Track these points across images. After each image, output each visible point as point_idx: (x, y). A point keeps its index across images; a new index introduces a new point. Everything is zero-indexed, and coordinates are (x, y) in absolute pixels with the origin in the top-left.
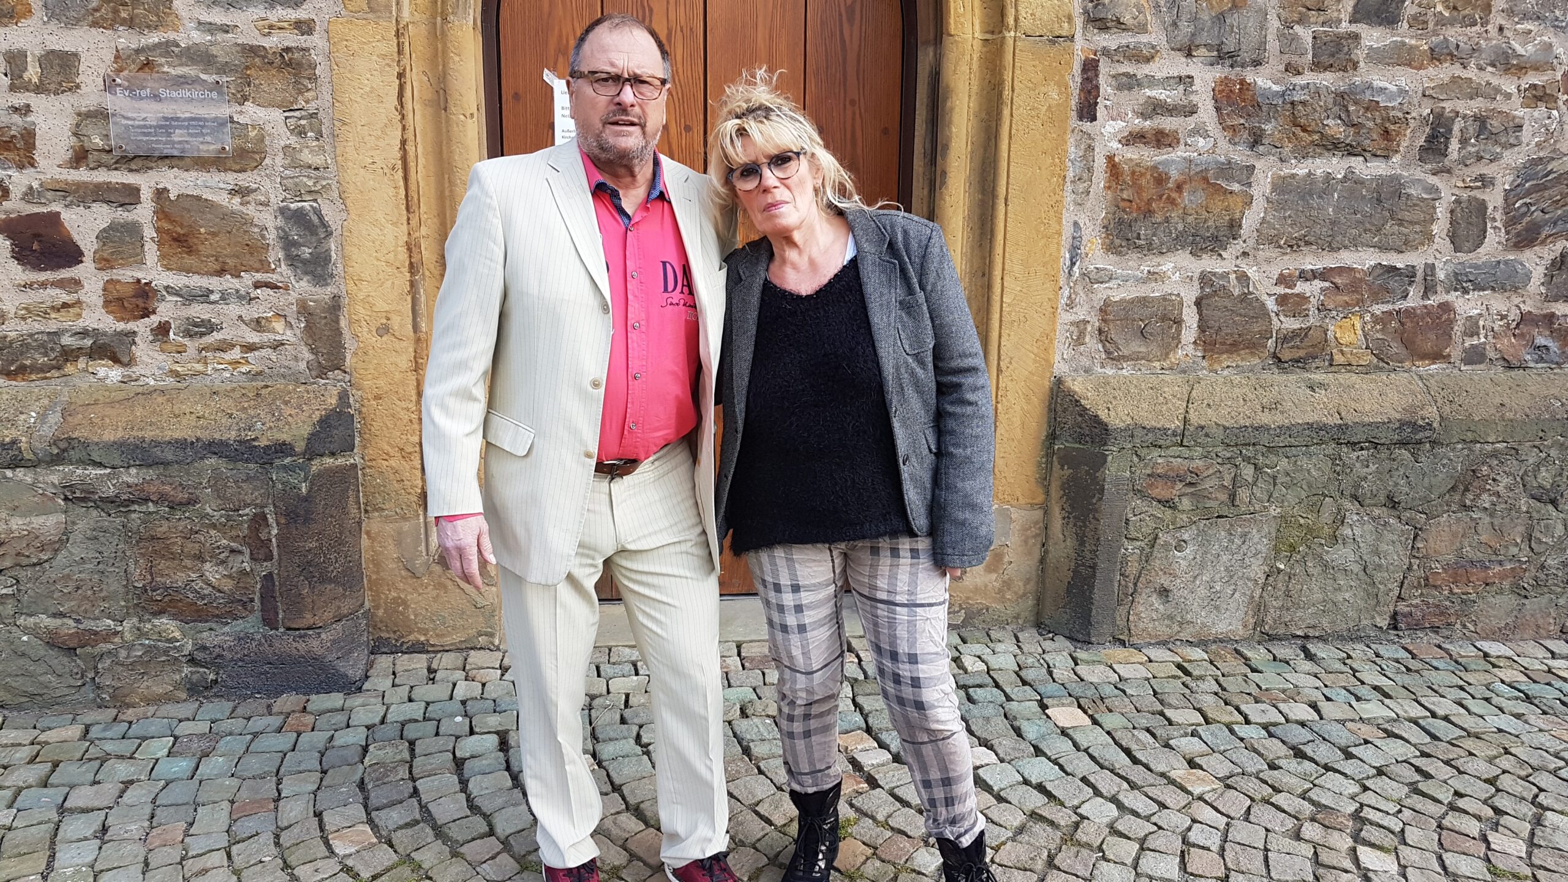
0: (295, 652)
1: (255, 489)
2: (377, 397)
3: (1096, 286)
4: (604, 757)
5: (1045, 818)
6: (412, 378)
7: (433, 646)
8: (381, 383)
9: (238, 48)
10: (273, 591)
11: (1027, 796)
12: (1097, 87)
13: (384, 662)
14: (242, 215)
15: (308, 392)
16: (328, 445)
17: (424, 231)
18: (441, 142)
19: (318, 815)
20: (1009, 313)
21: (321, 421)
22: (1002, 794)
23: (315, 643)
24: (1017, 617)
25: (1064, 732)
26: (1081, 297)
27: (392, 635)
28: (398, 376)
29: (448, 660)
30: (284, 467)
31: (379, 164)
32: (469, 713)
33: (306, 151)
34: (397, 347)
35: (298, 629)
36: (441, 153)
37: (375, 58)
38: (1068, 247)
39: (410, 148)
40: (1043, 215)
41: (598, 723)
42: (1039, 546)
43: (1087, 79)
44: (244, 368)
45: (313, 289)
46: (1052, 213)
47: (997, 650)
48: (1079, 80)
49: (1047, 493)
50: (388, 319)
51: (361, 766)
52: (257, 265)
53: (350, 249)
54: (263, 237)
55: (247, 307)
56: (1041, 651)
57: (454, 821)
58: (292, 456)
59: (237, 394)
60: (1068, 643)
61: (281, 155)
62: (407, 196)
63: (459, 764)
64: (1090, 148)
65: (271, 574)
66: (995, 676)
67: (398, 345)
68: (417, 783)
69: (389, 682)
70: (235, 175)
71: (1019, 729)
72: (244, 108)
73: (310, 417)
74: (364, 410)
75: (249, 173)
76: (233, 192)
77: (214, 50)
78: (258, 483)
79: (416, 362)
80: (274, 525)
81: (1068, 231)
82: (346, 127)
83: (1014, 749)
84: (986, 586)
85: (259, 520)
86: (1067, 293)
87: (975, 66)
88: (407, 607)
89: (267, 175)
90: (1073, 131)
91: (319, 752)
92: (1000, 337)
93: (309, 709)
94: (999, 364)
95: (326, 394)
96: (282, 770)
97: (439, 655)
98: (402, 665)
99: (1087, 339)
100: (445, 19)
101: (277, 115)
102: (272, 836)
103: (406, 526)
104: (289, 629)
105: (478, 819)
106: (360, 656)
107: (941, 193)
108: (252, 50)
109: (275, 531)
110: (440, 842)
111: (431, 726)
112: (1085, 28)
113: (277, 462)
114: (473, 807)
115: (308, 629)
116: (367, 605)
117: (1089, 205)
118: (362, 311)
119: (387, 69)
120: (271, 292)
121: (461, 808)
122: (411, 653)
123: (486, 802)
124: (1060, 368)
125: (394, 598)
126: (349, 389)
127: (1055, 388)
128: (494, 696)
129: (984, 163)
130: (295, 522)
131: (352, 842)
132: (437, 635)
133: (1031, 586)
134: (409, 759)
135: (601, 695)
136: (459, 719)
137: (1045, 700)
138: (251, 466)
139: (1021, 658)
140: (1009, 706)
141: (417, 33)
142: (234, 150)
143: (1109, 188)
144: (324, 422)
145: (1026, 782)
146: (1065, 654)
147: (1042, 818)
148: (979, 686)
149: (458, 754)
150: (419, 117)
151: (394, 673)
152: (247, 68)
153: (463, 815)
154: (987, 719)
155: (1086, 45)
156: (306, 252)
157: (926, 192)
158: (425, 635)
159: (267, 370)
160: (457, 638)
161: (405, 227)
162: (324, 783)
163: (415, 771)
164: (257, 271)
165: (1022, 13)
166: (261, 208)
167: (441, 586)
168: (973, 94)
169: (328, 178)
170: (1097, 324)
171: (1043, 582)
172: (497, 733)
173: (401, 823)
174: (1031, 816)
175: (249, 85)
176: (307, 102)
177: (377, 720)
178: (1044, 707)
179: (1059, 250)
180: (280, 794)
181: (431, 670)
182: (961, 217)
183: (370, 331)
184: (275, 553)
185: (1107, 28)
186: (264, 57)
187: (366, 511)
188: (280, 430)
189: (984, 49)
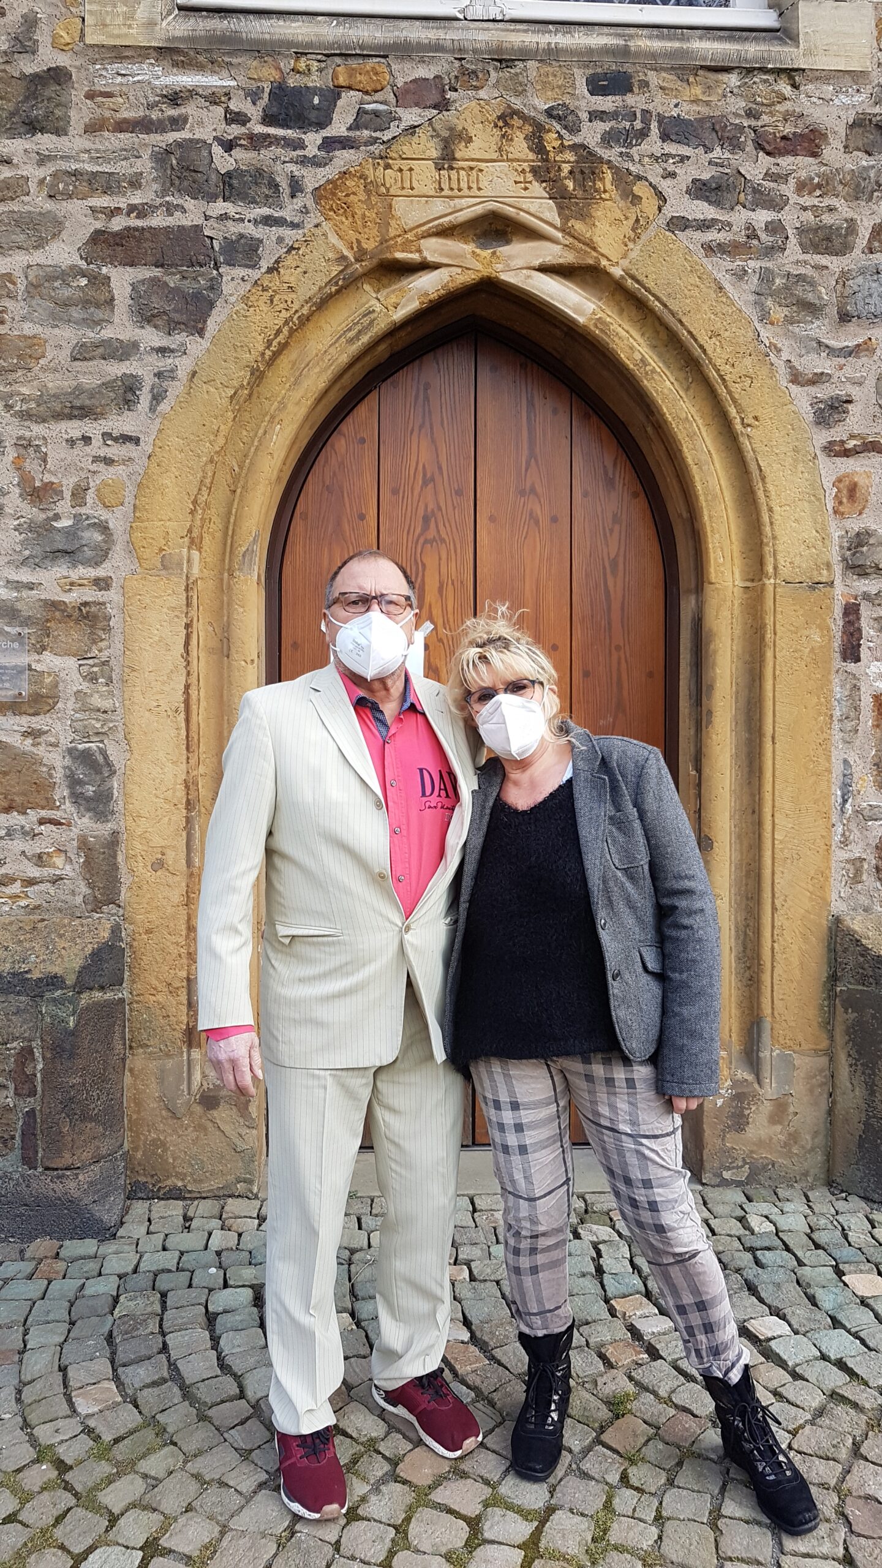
0: (51, 1193)
1: (24, 1022)
2: (149, 931)
3: (870, 823)
4: (363, 1316)
5: (847, 1399)
6: (183, 912)
7: (190, 1192)
8: (153, 917)
9: (41, 604)
10: (34, 1128)
11: (826, 1373)
12: (859, 630)
13: (139, 1208)
14: (33, 755)
15: (82, 926)
16: (98, 979)
17: (202, 769)
18: (222, 688)
19: (63, 1369)
20: (782, 850)
21: (93, 954)
22: (797, 1369)
23: (72, 1185)
24: (806, 1174)
25: (863, 1302)
26: (855, 835)
27: (149, 1179)
28: (170, 910)
29: (205, 1207)
30: (54, 1000)
31: (164, 707)
32: (223, 1265)
33: (96, 696)
34: (170, 882)
35: (57, 1169)
36: (222, 696)
37: (165, 610)
38: (839, 784)
39: (193, 692)
40: (812, 753)
41: (358, 1279)
42: (826, 1096)
43: (849, 622)
44: (23, 903)
45: (95, 826)
46: (820, 751)
47: (785, 1210)
48: (841, 623)
49: (832, 1038)
50: (163, 854)
51: (110, 1317)
52: (43, 803)
53: (132, 786)
54: (51, 776)
55: (31, 842)
56: (833, 1211)
57: (203, 1380)
58: (62, 989)
59: (14, 928)
60: (863, 1204)
61: (73, 699)
62: (187, 737)
63: (211, 1319)
64: (856, 688)
65: (33, 1110)
66: (785, 1238)
67: (171, 879)
68: (167, 1337)
69: (144, 1230)
70: (29, 718)
71: (814, 1297)
72: (42, 657)
73: (83, 949)
74: (135, 944)
75: (42, 716)
76: (26, 734)
77: (19, 606)
78: (27, 1016)
79: (188, 897)
80: (40, 1060)
81: (838, 768)
82: (135, 674)
83: (809, 1320)
84: (771, 1139)
85: (26, 1054)
86: (840, 830)
87: (737, 611)
88: (165, 1150)
89: (58, 718)
90: (837, 672)
91: (69, 1301)
92: (773, 874)
93: (61, 1255)
94: (773, 903)
95: (99, 927)
96: (30, 1319)
97: (196, 1202)
98: (158, 1212)
99: (864, 877)
100: (231, 575)
101: (72, 663)
102: (14, 1392)
103: (170, 1064)
104: (47, 1169)
105: (229, 1380)
106: (116, 1201)
107: (708, 732)
108: (54, 605)
109: (40, 1066)
110: (187, 1403)
111: (184, 1277)
112: (844, 574)
113: (48, 995)
114: (223, 1366)
115: (66, 1169)
116: (126, 1146)
117: (858, 743)
118: (138, 846)
119: (176, 620)
120: (53, 828)
121: (212, 1367)
122: (168, 1199)
123: (238, 1361)
124: (838, 907)
125: (154, 1140)
126: (121, 923)
127: (834, 928)
128: (250, 1247)
129: (749, 703)
130: (61, 1056)
131: (94, 1400)
132: (195, 1181)
133: (820, 1140)
134: (160, 1312)
135: (361, 1249)
136: (213, 1270)
137: (841, 1266)
138: (23, 998)
139: (813, 1220)
140: (801, 1271)
141: (206, 589)
142: (30, 695)
143: (878, 726)
144: (96, 955)
145: (824, 1357)
146: (860, 1215)
147: (844, 1400)
148: (768, 1249)
149: (211, 1309)
150: (202, 663)
151: (149, 1220)
152: (48, 621)
153: (214, 1374)
154: (778, 1286)
155: (847, 590)
156: (90, 790)
157: (692, 732)
158: (183, 1180)
159: (45, 904)
160: (215, 1184)
161: (184, 766)
162: (71, 1335)
163: (166, 1325)
164: (43, 808)
165: (781, 561)
166: (50, 748)
167: (200, 1128)
168: (736, 637)
169: (115, 721)
170: (874, 862)
171: (833, 1136)
172: (252, 1287)
173: (148, 1381)
174: (831, 1396)
175: (48, 636)
176: (100, 651)
177: (130, 1269)
178: (840, 1273)
179: (829, 788)
180: (25, 1346)
181: (187, 1219)
182: (728, 755)
183: (145, 866)
184: (39, 1089)
185: (867, 574)
186: (63, 611)
187: (131, 1047)
188: (52, 963)
189: (745, 596)
